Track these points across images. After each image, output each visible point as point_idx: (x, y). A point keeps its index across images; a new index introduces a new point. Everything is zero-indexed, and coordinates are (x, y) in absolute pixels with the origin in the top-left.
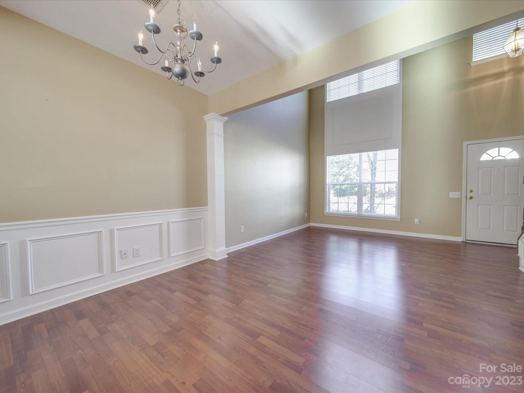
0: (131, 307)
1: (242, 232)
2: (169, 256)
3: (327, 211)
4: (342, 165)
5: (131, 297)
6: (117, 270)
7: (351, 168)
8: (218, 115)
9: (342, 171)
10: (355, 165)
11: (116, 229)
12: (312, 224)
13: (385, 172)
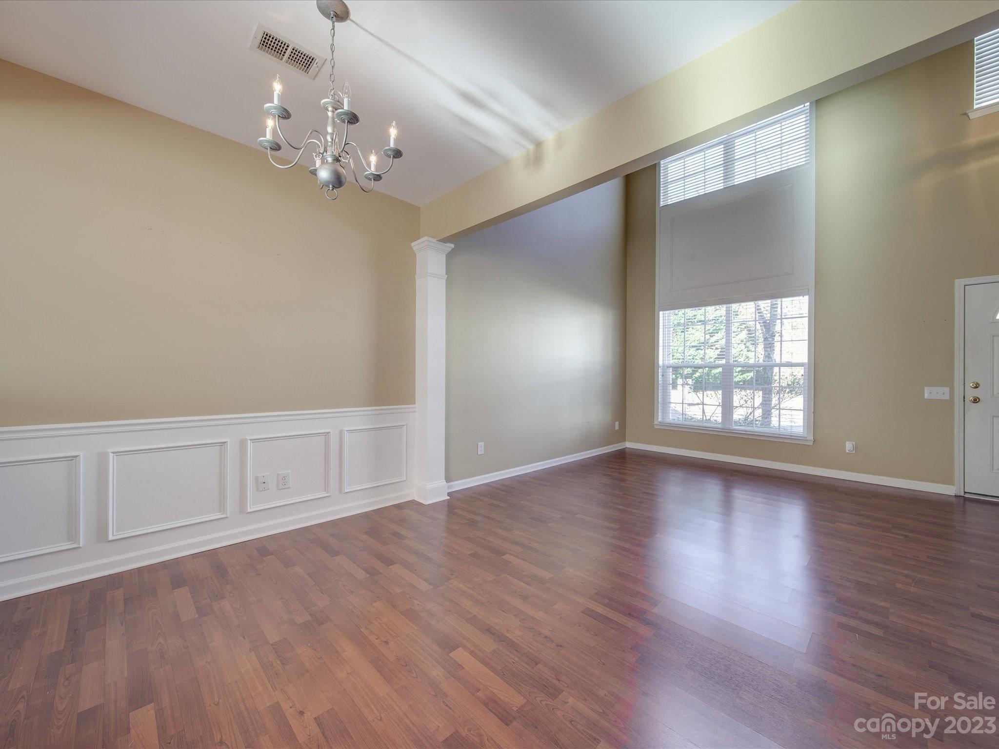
0: (260, 575)
1: (479, 453)
2: (341, 491)
3: (660, 420)
4: (715, 328)
5: (265, 559)
6: (249, 510)
7: (734, 332)
8: (434, 240)
9: (713, 340)
10: (743, 326)
11: (250, 440)
12: (629, 445)
13: (781, 344)
